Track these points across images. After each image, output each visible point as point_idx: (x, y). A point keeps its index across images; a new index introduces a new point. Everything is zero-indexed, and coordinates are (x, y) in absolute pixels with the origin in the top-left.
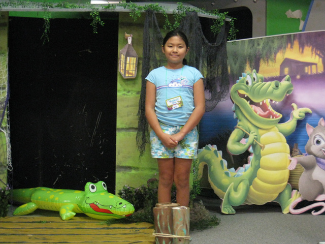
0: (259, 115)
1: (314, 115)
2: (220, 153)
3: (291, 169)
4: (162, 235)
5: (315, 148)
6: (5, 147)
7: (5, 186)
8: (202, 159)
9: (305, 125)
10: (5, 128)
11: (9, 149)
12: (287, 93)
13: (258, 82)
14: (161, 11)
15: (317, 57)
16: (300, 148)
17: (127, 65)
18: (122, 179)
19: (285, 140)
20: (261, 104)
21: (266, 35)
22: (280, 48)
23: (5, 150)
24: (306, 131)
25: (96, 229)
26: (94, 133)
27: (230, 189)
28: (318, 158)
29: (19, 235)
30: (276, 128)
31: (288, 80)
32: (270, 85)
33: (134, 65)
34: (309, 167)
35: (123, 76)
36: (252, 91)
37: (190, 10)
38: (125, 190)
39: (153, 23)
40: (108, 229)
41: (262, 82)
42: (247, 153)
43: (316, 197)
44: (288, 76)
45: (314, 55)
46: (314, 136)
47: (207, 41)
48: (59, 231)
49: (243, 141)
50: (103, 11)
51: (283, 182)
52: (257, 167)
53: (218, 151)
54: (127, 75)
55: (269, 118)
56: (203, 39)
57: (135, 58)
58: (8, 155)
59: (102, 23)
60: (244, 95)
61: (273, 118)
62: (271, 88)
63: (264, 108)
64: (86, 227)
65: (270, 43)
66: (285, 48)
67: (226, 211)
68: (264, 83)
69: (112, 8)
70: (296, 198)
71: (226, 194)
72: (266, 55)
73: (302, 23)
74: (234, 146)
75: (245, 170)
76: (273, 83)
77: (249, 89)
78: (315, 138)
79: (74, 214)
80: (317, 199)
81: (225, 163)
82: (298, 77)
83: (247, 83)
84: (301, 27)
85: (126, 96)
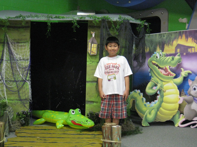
0: (163, 74)
1: (193, 74)
2: (142, 94)
3: (180, 103)
4: (106, 140)
5: (193, 92)
6: (28, 90)
7: (28, 110)
8: (132, 97)
9: (188, 79)
10: (28, 80)
11: (30, 91)
12: (179, 62)
13: (163, 57)
14: (110, 20)
15: (195, 43)
16: (185, 91)
17: (92, 48)
18: (89, 108)
19: (177, 87)
20: (164, 68)
21: (168, 32)
22: (175, 38)
23: (28, 92)
24: (188, 83)
25: (73, 134)
26: (78, 82)
27: (147, 113)
28: (195, 98)
29: (32, 137)
30: (172, 81)
31: (179, 56)
32: (169, 58)
33: (96, 48)
34: (189, 102)
35: (90, 54)
36: (160, 61)
37: (125, 19)
38: (90, 114)
39: (105, 26)
40: (80, 134)
41: (165, 56)
42: (156, 94)
43: (193, 118)
44: (179, 54)
45: (193, 42)
46: (193, 85)
47: (134, 36)
48: (54, 136)
49: (154, 88)
50: (79, 20)
51: (175, 110)
52: (162, 102)
53: (141, 93)
54: (92, 53)
55: (169, 76)
56: (132, 34)
57: (96, 45)
58: (30, 94)
59: (78, 26)
60: (155, 64)
61: (170, 76)
62: (169, 60)
63: (166, 70)
64: (68, 133)
65: (170, 36)
66: (178, 38)
67: (144, 125)
68: (166, 57)
69: (84, 18)
70: (182, 119)
71: (145, 116)
72: (168, 42)
73: (187, 25)
74: (149, 90)
75: (155, 104)
76: (171, 57)
77: (158, 60)
78: (193, 87)
79: (63, 126)
80: (194, 120)
81: (144, 99)
82: (185, 54)
83: (157, 57)
84: (186, 28)
85: (91, 64)
